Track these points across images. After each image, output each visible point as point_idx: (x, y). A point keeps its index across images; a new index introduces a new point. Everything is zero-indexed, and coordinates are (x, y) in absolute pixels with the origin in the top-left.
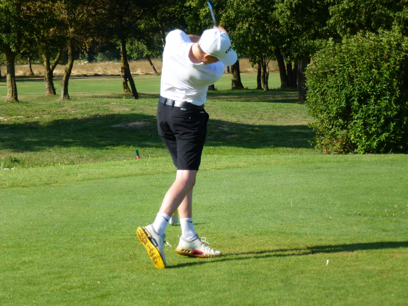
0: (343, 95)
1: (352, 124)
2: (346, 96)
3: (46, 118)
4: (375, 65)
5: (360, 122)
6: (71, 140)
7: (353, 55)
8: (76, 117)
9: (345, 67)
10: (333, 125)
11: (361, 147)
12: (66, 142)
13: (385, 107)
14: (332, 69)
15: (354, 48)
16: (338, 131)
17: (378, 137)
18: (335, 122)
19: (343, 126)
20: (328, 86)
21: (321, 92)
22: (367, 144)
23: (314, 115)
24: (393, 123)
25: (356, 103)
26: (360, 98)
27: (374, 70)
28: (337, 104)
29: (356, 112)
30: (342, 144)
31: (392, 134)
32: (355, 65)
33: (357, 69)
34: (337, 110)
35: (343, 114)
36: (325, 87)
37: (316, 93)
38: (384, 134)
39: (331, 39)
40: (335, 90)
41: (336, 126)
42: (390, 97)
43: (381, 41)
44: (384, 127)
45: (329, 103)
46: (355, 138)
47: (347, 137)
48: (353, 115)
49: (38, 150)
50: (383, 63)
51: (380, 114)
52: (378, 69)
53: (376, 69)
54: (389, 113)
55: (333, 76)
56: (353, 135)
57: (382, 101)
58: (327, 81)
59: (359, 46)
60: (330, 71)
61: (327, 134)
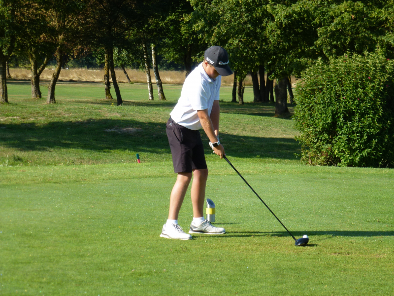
0: (330, 111)
1: (337, 139)
2: (332, 113)
3: (42, 121)
4: (360, 85)
5: (345, 137)
6: (69, 142)
7: (341, 74)
8: (70, 120)
9: (332, 86)
10: (318, 139)
11: (345, 161)
12: (65, 143)
13: (368, 125)
14: (321, 87)
15: (342, 68)
16: (323, 144)
17: (360, 152)
18: (320, 137)
19: (328, 141)
20: (315, 102)
21: (308, 108)
22: (350, 158)
23: (300, 129)
24: (375, 140)
25: (341, 120)
26: (345, 115)
27: (359, 89)
28: (323, 119)
29: (341, 128)
30: (326, 158)
31: (373, 150)
32: (342, 84)
33: (344, 88)
34: (323, 125)
35: (328, 129)
36: (313, 104)
37: (304, 109)
38: (366, 150)
39: (320, 58)
40: (322, 106)
41: (321, 140)
42: (373, 116)
43: (367, 62)
44: (367, 144)
45: (316, 118)
46: (339, 152)
47: (331, 151)
48: (338, 131)
49: (39, 150)
50: (368, 84)
51: (364, 131)
52: (363, 88)
53: (361, 88)
54: (372, 130)
55: (321, 93)
56: (337, 150)
57: (365, 118)
58: (315, 97)
59: (346, 66)
60: (318, 88)
61: (312, 147)
